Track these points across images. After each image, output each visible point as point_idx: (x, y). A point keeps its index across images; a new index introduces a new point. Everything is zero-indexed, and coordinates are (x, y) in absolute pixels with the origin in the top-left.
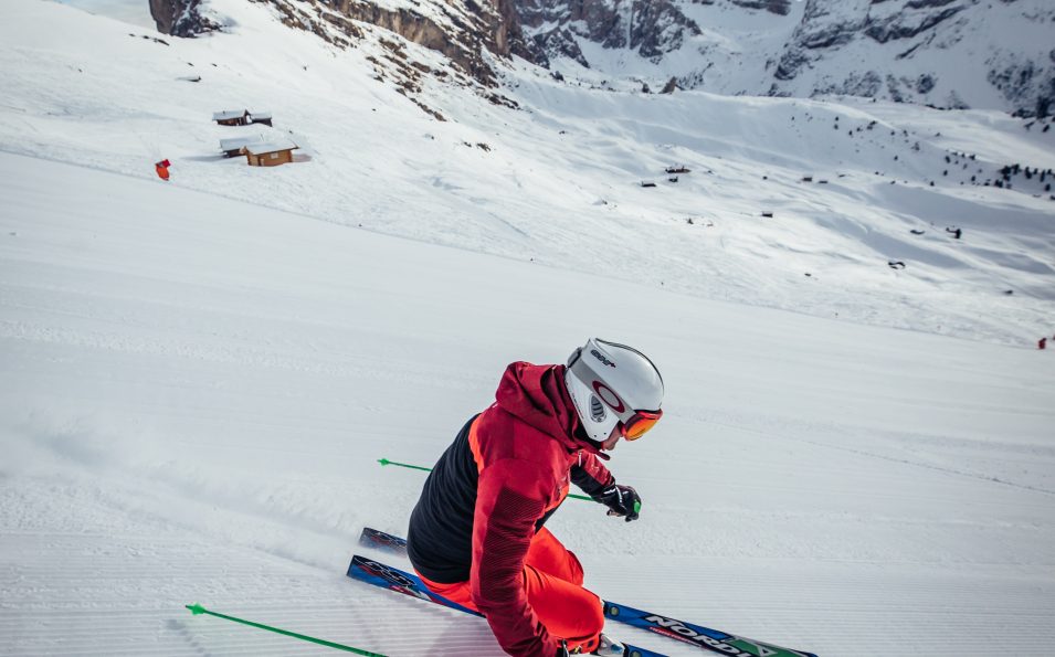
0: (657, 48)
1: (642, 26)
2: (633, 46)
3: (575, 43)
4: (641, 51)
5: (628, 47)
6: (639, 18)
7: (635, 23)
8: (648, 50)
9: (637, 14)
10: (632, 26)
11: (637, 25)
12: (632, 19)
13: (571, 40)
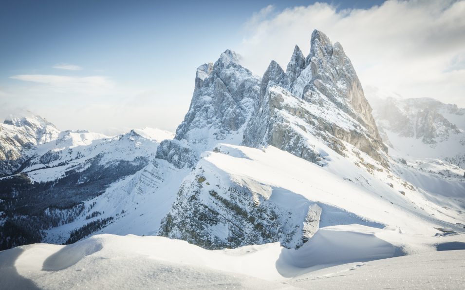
0: (433, 139)
1: (424, 126)
2: (418, 137)
3: (385, 133)
4: (424, 140)
5: (415, 137)
6: (422, 121)
7: (419, 124)
8: (428, 140)
9: (420, 119)
10: (417, 125)
11: (421, 125)
12: (417, 121)
13: (383, 132)
